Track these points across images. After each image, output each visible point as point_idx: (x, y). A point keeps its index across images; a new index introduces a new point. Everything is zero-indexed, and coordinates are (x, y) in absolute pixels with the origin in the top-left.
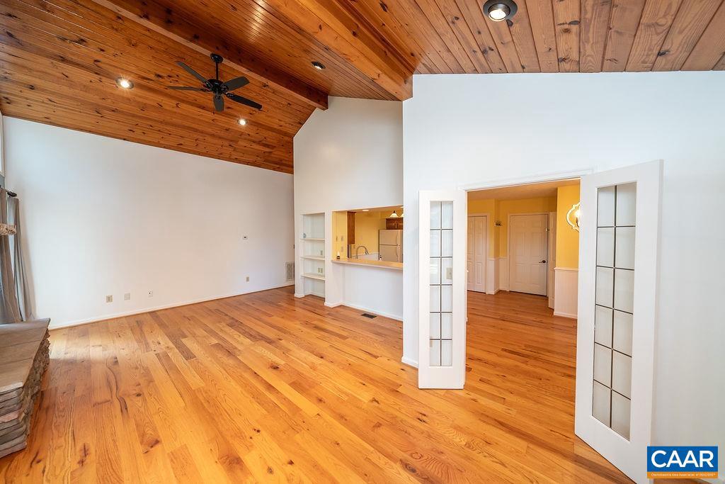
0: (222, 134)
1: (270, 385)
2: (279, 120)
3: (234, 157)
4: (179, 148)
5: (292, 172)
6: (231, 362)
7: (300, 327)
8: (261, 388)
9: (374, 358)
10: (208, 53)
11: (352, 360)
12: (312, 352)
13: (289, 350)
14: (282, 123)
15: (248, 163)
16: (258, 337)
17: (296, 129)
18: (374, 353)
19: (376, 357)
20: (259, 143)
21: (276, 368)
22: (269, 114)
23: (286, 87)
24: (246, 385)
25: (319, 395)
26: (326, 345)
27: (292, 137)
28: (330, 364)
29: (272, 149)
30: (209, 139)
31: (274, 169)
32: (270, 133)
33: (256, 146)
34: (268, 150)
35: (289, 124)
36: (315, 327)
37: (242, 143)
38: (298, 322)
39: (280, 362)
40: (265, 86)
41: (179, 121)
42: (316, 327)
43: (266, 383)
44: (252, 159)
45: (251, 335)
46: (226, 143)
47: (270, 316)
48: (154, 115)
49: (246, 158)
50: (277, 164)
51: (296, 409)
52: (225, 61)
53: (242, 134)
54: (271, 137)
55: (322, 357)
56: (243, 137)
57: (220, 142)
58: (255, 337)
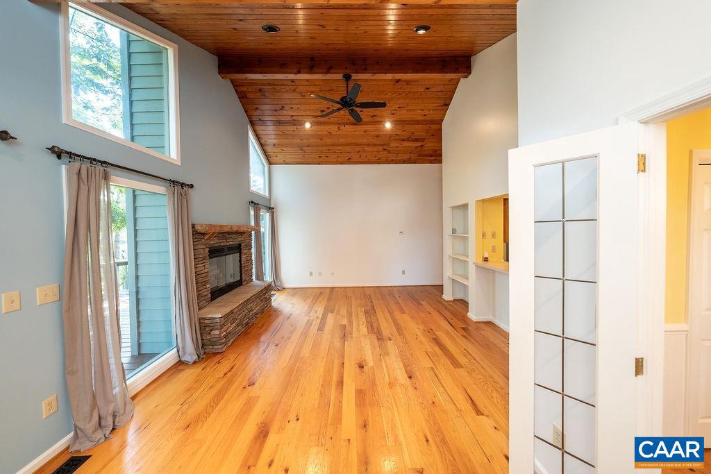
0: (375, 141)
1: (342, 381)
2: (422, 110)
3: (390, 159)
4: (349, 161)
5: (440, 162)
6: (338, 344)
7: (419, 333)
8: (335, 379)
9: (474, 414)
10: (340, 76)
11: (441, 398)
12: (406, 366)
13: (387, 354)
14: (426, 112)
15: (404, 162)
16: (375, 330)
17: (442, 112)
18: (481, 407)
19: (479, 412)
20: (409, 140)
21: (361, 367)
22: (410, 108)
23: (414, 72)
24: (328, 371)
25: (370, 419)
26: (427, 363)
27: (440, 122)
28: (410, 389)
29: (423, 142)
30: (366, 148)
31: (430, 162)
32: (416, 126)
33: (406, 144)
34: (419, 144)
35: (433, 110)
36: (435, 339)
37: (393, 144)
38: (422, 327)
39: (370, 362)
40: (398, 81)
41: (342, 141)
42: (437, 341)
43: (342, 377)
44: (406, 157)
45: (372, 326)
46: (381, 148)
47: (403, 312)
48: (329, 141)
49: (400, 157)
50: (431, 156)
51: (338, 419)
52: (354, 77)
53: (390, 136)
54: (419, 131)
55: (410, 377)
56: (392, 138)
57: (375, 149)
58: (373, 329)
